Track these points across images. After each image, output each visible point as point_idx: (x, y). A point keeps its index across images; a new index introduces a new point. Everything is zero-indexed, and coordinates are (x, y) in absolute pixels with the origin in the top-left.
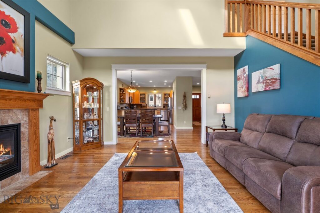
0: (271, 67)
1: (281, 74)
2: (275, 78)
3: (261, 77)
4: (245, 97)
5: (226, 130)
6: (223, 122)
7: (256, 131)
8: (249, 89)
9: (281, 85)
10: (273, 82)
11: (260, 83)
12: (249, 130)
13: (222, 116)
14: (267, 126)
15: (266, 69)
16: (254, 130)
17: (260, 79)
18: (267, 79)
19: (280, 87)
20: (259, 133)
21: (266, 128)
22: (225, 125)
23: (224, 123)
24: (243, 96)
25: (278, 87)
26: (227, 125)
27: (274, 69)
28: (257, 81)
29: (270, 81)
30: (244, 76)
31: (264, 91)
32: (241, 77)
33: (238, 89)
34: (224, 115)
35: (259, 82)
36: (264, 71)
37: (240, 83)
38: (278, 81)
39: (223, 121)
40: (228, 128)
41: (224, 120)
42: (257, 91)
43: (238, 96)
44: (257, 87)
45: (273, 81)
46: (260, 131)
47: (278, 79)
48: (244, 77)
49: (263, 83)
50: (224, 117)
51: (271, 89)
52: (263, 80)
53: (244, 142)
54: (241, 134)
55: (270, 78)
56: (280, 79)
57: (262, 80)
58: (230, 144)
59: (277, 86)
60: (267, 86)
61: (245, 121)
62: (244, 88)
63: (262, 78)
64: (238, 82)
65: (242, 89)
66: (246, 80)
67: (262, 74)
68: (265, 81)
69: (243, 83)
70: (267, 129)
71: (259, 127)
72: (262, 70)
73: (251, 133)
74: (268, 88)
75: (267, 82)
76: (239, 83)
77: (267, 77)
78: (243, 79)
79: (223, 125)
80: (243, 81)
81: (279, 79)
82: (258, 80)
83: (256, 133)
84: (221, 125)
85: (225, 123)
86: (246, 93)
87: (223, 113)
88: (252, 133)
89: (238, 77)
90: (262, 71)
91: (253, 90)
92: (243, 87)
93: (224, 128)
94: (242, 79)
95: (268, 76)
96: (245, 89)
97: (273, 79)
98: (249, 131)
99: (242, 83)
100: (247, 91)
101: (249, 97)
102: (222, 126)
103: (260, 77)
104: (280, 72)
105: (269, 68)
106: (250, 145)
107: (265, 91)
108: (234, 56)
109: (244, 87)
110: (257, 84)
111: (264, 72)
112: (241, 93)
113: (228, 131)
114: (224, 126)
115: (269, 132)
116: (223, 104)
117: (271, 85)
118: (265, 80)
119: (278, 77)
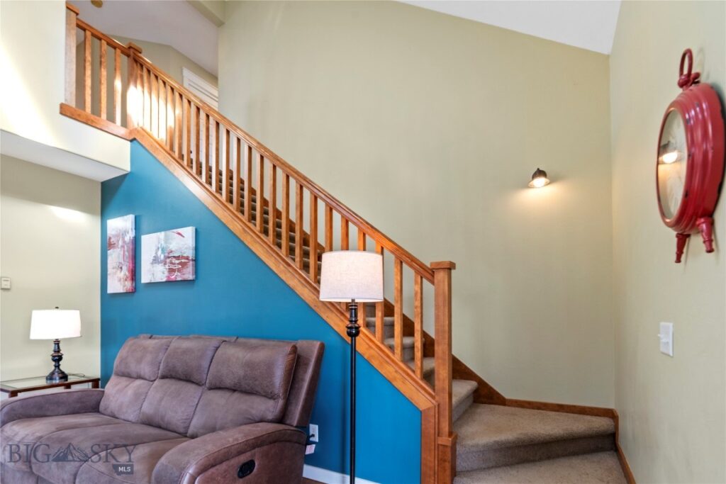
0: (180, 230)
1: (196, 249)
2: (185, 255)
3: (160, 249)
4: (127, 293)
5: (68, 386)
6: (54, 363)
7: (140, 377)
8: (134, 273)
9: (196, 272)
10: (183, 265)
11: (159, 263)
12: (124, 379)
13: (53, 347)
14: (160, 363)
15: (170, 233)
16: (135, 375)
17: (160, 252)
18: (171, 255)
19: (194, 276)
20: (146, 382)
21: (159, 369)
22: (63, 373)
23: (58, 366)
24: (122, 291)
25: (190, 277)
26: (66, 372)
27: (183, 237)
28: (152, 258)
29: (177, 262)
30: (123, 238)
31: (166, 282)
32: (118, 241)
33: (110, 270)
34: (57, 342)
35: (156, 260)
36: (166, 236)
37: (115, 256)
38: (191, 263)
39: (54, 360)
40: (71, 379)
41: (57, 358)
42: (153, 281)
43: (110, 290)
44: (152, 272)
45: (182, 261)
46: (147, 378)
47: (190, 258)
48: (124, 242)
49: (165, 264)
50: (58, 350)
51: (179, 279)
52: (165, 256)
53: (109, 411)
54: (103, 392)
55: (176, 255)
56: (194, 259)
57: (162, 257)
58: (54, 429)
59: (188, 274)
60: (171, 271)
61: (118, 357)
62: (125, 272)
63: (162, 253)
64: (109, 252)
65: (119, 271)
66: (128, 251)
67: (163, 242)
68: (168, 260)
69: (121, 256)
70: (160, 372)
71: (146, 369)
72: (163, 233)
73: (127, 386)
74: (173, 277)
75: (171, 263)
76: (111, 255)
77: (171, 252)
78: (123, 247)
79: (53, 373)
80: (122, 253)
81: (192, 260)
82: (154, 255)
83: (138, 382)
84: (47, 374)
85: (61, 367)
86: (129, 285)
87: (55, 337)
88: (131, 385)
89: (110, 238)
90: (162, 235)
91: (145, 278)
92: (121, 268)
93: (57, 381)
94: (119, 246)
95: (173, 249)
96: (127, 273)
97: (183, 257)
98: (124, 381)
99: (119, 257)
100: (130, 278)
101: (136, 294)
102: (50, 377)
103: (158, 248)
104: (194, 245)
105: (175, 230)
106: (122, 417)
107: (169, 283)
108: (102, 181)
109: (125, 268)
110: (152, 263)
111: (167, 239)
112: (118, 284)
113: (74, 388)
114: (57, 376)
115: (163, 377)
116: (56, 311)
117: (179, 270)
118: (169, 257)
119: (190, 253)
